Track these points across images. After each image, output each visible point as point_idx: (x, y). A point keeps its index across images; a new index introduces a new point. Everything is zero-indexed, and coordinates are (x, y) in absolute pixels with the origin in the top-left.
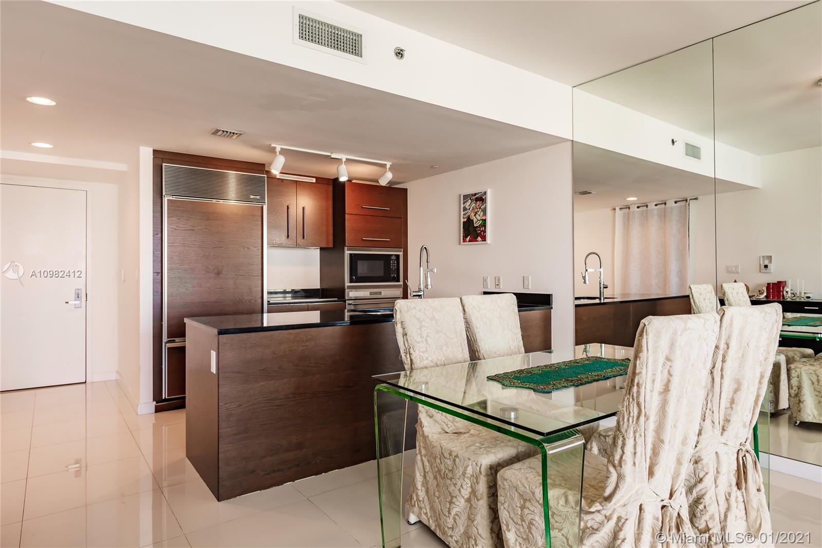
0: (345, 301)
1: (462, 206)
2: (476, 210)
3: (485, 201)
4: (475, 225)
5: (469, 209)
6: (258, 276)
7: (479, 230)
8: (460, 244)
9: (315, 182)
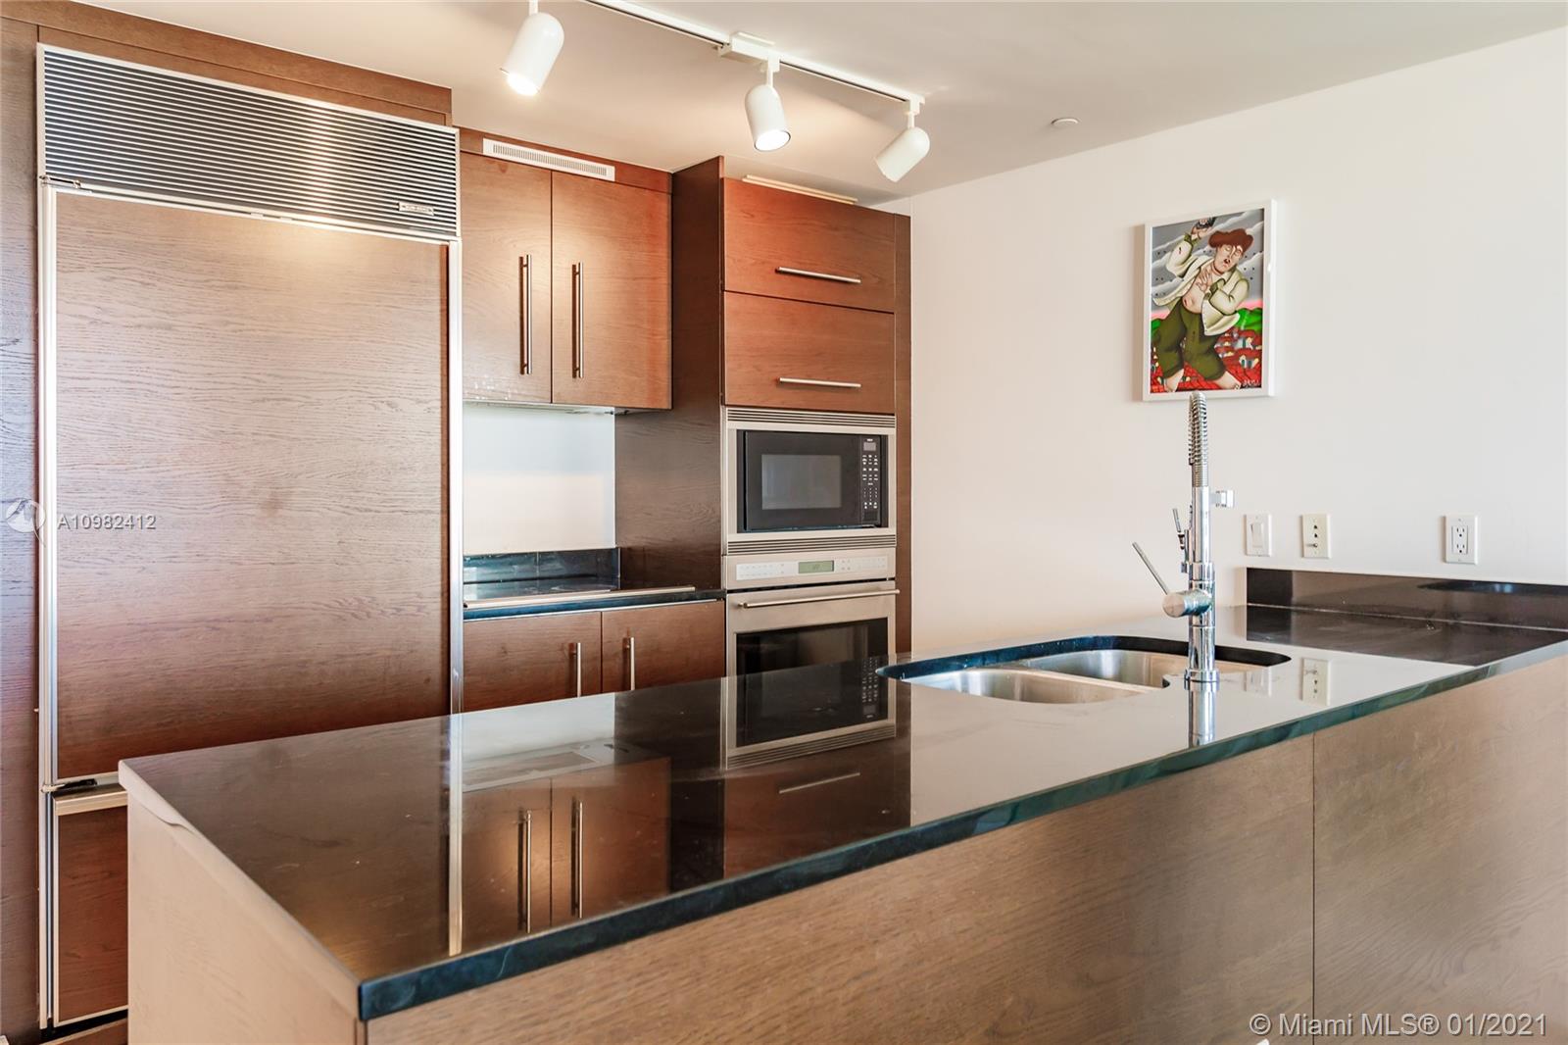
0: (721, 597)
1: (1150, 266)
2: (1215, 278)
3: (1255, 244)
4: (1208, 332)
5: (1182, 276)
6: (430, 512)
7: (1228, 349)
8: (1137, 396)
9: (613, 180)
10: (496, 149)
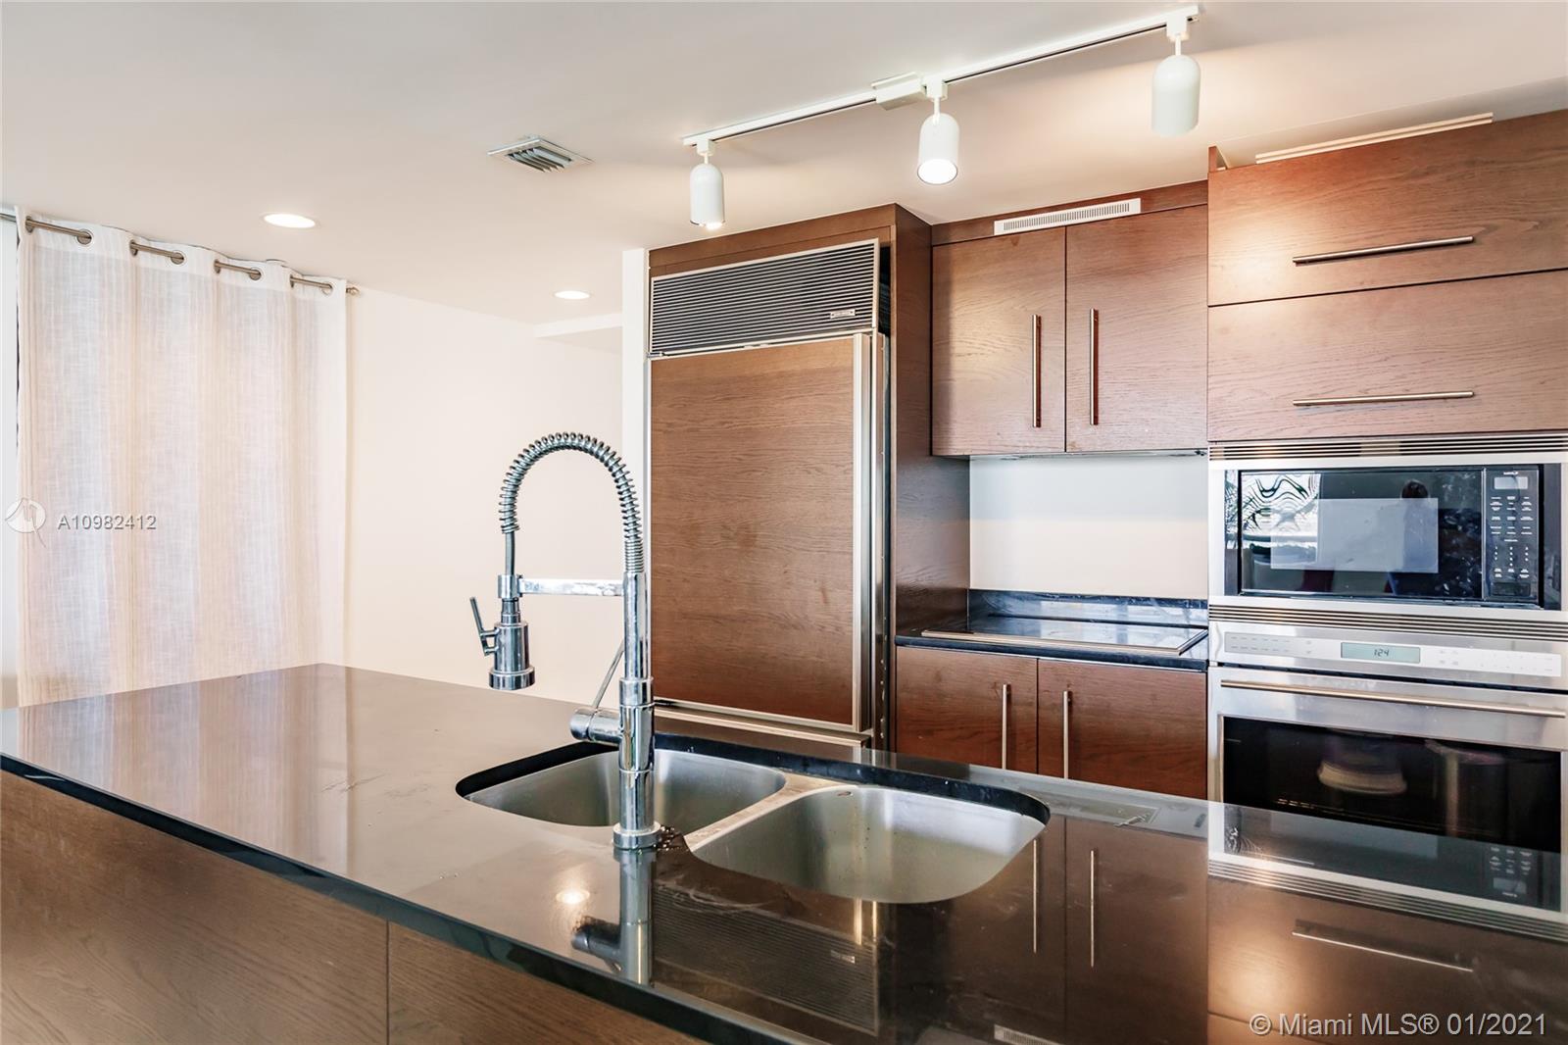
9: (1139, 212)
10: (1006, 227)
